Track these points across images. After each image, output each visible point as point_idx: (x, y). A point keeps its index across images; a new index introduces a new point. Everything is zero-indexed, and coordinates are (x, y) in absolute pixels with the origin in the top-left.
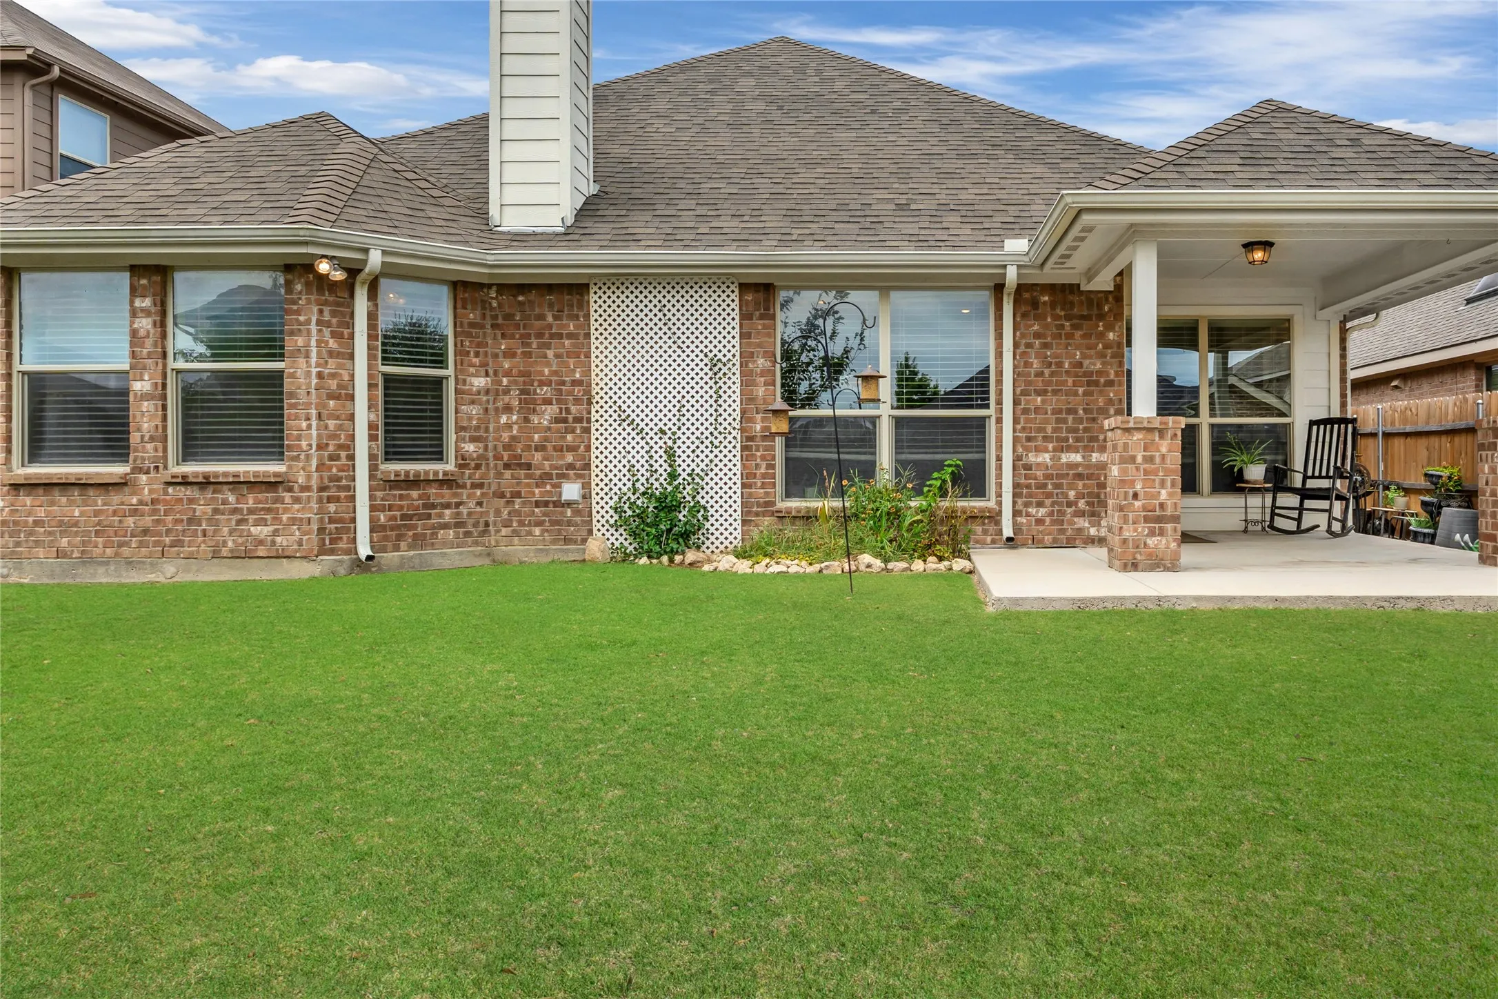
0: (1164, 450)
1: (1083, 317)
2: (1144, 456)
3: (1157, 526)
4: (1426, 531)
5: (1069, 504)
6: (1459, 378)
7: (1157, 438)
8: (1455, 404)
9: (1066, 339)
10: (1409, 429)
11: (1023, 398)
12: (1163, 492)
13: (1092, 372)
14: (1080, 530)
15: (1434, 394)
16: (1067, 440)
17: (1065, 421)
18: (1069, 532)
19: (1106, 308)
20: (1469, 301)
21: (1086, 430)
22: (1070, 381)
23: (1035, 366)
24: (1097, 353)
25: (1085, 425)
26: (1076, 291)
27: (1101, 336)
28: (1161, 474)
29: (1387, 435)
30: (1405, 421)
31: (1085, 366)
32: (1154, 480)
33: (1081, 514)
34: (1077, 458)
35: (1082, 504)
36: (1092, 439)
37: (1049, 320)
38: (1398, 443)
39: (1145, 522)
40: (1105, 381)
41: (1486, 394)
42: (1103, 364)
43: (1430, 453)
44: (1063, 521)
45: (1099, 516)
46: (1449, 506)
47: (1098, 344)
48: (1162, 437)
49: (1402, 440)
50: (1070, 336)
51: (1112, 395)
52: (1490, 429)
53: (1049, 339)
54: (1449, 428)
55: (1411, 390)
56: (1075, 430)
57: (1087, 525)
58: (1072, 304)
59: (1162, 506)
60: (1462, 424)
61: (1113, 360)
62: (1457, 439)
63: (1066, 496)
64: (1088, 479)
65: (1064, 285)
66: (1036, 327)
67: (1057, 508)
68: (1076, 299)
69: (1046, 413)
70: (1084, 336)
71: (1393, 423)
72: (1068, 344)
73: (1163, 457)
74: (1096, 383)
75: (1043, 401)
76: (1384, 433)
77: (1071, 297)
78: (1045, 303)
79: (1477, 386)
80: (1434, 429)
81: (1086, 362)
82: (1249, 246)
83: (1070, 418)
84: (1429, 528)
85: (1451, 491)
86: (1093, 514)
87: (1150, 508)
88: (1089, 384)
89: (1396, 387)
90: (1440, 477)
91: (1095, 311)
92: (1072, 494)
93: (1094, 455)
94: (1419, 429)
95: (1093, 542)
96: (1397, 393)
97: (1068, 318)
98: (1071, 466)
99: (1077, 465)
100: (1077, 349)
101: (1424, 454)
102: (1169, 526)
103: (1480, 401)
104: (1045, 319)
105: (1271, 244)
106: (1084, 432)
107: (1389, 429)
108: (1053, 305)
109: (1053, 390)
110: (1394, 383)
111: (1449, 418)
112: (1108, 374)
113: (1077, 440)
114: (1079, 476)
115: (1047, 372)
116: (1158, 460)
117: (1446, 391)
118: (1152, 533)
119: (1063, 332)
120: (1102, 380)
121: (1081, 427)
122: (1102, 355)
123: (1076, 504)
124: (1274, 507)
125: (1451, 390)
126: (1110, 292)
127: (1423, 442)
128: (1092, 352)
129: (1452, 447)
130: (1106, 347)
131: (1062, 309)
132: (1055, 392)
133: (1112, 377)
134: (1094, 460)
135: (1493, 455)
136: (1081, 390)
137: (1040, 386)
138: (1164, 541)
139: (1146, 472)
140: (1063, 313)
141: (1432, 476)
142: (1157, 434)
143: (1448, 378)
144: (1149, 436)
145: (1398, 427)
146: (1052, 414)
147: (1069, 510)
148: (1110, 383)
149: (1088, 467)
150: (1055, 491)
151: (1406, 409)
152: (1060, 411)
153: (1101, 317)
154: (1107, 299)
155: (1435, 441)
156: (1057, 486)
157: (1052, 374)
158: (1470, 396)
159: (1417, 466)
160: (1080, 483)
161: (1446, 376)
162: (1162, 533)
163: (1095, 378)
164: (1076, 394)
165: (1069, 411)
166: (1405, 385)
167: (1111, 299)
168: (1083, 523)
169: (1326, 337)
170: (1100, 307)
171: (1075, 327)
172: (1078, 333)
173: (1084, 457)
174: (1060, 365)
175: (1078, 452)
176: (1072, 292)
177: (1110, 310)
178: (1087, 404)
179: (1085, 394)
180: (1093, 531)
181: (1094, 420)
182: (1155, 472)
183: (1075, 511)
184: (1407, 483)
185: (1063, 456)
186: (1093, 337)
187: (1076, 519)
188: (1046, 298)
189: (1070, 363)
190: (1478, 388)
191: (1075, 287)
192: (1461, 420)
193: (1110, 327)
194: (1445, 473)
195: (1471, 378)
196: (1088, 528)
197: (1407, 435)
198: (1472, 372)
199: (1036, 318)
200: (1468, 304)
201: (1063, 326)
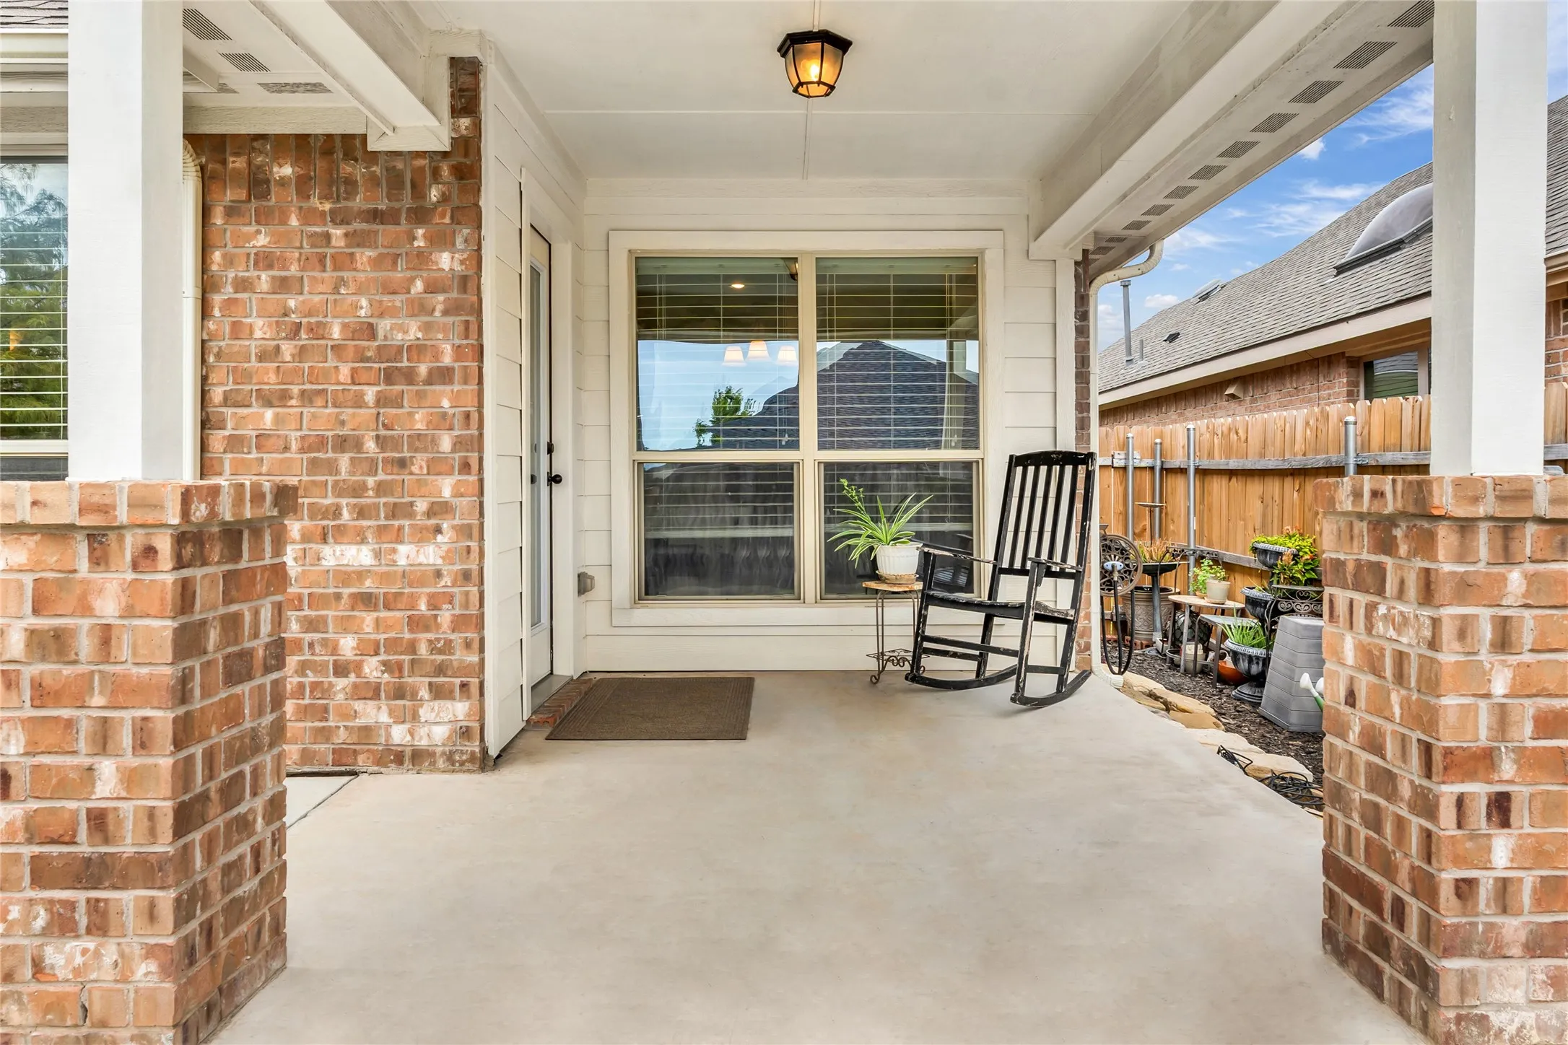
0: (108, 607)
1: (375, 216)
2: (32, 633)
3: (80, 896)
4: (1254, 651)
5: (341, 670)
6: (1323, 382)
7: (83, 565)
8: (1307, 423)
9: (335, 269)
10: (1233, 464)
11: (229, 411)
12: (107, 769)
13: (400, 349)
14: (366, 731)
15: (1285, 407)
16: (337, 513)
17: (332, 468)
18: (342, 735)
19: (434, 194)
20: (1341, 269)
21: (381, 489)
22: (345, 370)
23: (258, 334)
24: (411, 302)
25: (381, 476)
26: (359, 154)
27: (422, 259)
28: (98, 700)
29: (1203, 473)
30: (1228, 451)
31: (381, 334)
32: (70, 724)
33: (372, 692)
34: (359, 556)
35: (372, 669)
36: (395, 511)
37: (294, 222)
38: (1218, 486)
39: (39, 880)
40: (430, 372)
41: (1362, 404)
42: (427, 327)
43: (1265, 508)
44: (325, 709)
45: (414, 695)
46: (1292, 612)
47: (412, 280)
48: (99, 559)
49: (1224, 481)
50: (344, 262)
51: (446, 403)
52: (1361, 516)
53: (294, 270)
54: (1296, 465)
55: (1254, 400)
56: (358, 491)
57: (384, 718)
58: (350, 183)
59: (99, 821)
60: (1318, 460)
61: (450, 319)
62: (1310, 485)
63: (335, 650)
64: (387, 607)
65: (329, 137)
66: (262, 241)
67: (311, 677)
68: (358, 171)
69: (286, 449)
70: (377, 263)
71: (1211, 455)
72: (341, 282)
73: (106, 636)
74: (409, 376)
75: (278, 419)
76: (1197, 470)
77: (346, 169)
78: (283, 182)
79: (1350, 394)
80: (1271, 465)
81: (384, 326)
82: (793, 44)
83: (344, 461)
84: (1259, 645)
85: (1298, 582)
86: (399, 693)
87: (55, 830)
88: (389, 377)
89: (1233, 396)
90: (1279, 554)
91: (407, 202)
92: (348, 645)
93: (403, 549)
94: (1249, 466)
95: (399, 759)
96: (1233, 405)
97: (339, 218)
98: (346, 576)
99: (361, 574)
100: (359, 292)
101: (1255, 508)
102: (128, 899)
103: (1351, 419)
104: (284, 221)
105: (842, 45)
106: (378, 495)
107: (1206, 464)
108: (303, 185)
109: (303, 392)
110: (1230, 391)
111: (1297, 447)
112: (437, 356)
113: (361, 513)
114: (366, 601)
115: (288, 349)
116: (85, 646)
117: (1303, 401)
118: (62, 925)
119: (329, 251)
120: (423, 369)
121: (371, 481)
122: (420, 308)
123: (358, 667)
124: (920, 637)
125: (1309, 401)
126: (445, 155)
127: (1255, 488)
128: (398, 300)
129: (1303, 499)
130: (431, 288)
131: (324, 197)
132: (307, 397)
133: (447, 360)
134: (402, 562)
135: (1371, 608)
136: (370, 393)
137: (271, 381)
138: (110, 953)
139: (42, 694)
140: (327, 206)
141: (1265, 552)
142: (83, 548)
143: (1306, 383)
144: (52, 557)
145: (1219, 462)
146: (302, 450)
147: (341, 683)
148: (442, 375)
149: (385, 577)
150: (308, 637)
151: (1230, 429)
152: (321, 443)
153: (420, 215)
154: (436, 173)
155: (1274, 486)
156: (311, 625)
157: (302, 353)
158: (1333, 410)
159: (1245, 528)
160: (368, 619)
161: (1304, 378)
162: (100, 923)
163: (405, 363)
164: (359, 402)
165: (342, 444)
166: (1245, 392)
167: (445, 172)
168: (374, 713)
169: (1047, 294)
170: (418, 191)
171: (356, 239)
172: (365, 256)
173: (378, 554)
174: (318, 331)
175: (363, 541)
176: (349, 155)
177: (445, 199)
178: (386, 427)
179: (381, 401)
180: (399, 735)
181: (402, 464)
182: (77, 694)
183: (355, 686)
184: (1230, 555)
185: (327, 551)
186: (401, 264)
187: (358, 705)
188: (287, 171)
189: (345, 326)
190: (1352, 396)
191: (358, 143)
192: (1317, 452)
193: (441, 240)
194: (1288, 547)
195: (1340, 381)
196: (388, 726)
197: (1231, 473)
198: (1342, 370)
199: (263, 218)
200: (1338, 274)
201: (328, 237)
